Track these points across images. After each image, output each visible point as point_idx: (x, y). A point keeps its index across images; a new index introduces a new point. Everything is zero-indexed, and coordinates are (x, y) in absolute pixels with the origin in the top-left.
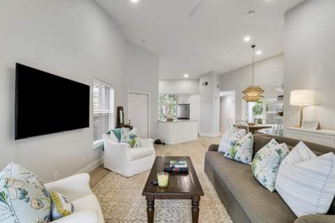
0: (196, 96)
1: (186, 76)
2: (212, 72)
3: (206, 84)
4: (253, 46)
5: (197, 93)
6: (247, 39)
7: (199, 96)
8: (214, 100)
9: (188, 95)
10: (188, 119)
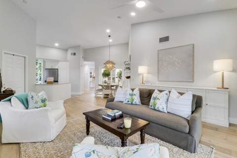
0: (65, 63)
1: (57, 45)
2: (79, 46)
3: (75, 54)
4: (109, 36)
5: (65, 60)
6: (108, 31)
7: (68, 63)
8: (81, 67)
9: (57, 61)
10: (57, 81)
